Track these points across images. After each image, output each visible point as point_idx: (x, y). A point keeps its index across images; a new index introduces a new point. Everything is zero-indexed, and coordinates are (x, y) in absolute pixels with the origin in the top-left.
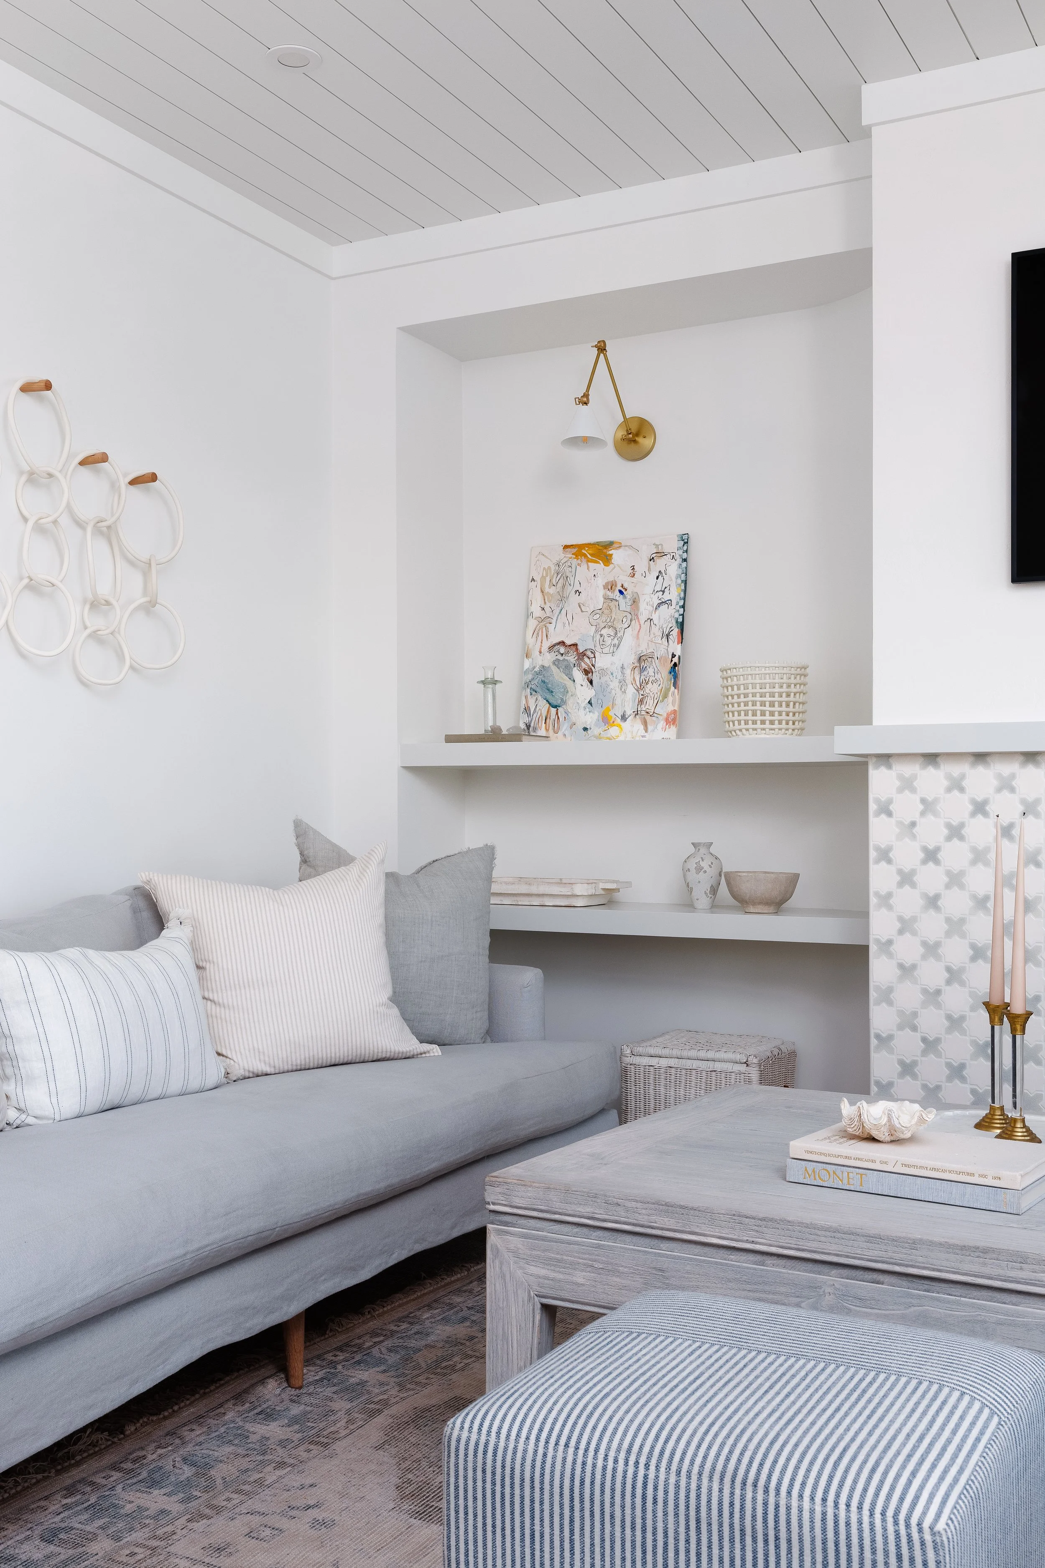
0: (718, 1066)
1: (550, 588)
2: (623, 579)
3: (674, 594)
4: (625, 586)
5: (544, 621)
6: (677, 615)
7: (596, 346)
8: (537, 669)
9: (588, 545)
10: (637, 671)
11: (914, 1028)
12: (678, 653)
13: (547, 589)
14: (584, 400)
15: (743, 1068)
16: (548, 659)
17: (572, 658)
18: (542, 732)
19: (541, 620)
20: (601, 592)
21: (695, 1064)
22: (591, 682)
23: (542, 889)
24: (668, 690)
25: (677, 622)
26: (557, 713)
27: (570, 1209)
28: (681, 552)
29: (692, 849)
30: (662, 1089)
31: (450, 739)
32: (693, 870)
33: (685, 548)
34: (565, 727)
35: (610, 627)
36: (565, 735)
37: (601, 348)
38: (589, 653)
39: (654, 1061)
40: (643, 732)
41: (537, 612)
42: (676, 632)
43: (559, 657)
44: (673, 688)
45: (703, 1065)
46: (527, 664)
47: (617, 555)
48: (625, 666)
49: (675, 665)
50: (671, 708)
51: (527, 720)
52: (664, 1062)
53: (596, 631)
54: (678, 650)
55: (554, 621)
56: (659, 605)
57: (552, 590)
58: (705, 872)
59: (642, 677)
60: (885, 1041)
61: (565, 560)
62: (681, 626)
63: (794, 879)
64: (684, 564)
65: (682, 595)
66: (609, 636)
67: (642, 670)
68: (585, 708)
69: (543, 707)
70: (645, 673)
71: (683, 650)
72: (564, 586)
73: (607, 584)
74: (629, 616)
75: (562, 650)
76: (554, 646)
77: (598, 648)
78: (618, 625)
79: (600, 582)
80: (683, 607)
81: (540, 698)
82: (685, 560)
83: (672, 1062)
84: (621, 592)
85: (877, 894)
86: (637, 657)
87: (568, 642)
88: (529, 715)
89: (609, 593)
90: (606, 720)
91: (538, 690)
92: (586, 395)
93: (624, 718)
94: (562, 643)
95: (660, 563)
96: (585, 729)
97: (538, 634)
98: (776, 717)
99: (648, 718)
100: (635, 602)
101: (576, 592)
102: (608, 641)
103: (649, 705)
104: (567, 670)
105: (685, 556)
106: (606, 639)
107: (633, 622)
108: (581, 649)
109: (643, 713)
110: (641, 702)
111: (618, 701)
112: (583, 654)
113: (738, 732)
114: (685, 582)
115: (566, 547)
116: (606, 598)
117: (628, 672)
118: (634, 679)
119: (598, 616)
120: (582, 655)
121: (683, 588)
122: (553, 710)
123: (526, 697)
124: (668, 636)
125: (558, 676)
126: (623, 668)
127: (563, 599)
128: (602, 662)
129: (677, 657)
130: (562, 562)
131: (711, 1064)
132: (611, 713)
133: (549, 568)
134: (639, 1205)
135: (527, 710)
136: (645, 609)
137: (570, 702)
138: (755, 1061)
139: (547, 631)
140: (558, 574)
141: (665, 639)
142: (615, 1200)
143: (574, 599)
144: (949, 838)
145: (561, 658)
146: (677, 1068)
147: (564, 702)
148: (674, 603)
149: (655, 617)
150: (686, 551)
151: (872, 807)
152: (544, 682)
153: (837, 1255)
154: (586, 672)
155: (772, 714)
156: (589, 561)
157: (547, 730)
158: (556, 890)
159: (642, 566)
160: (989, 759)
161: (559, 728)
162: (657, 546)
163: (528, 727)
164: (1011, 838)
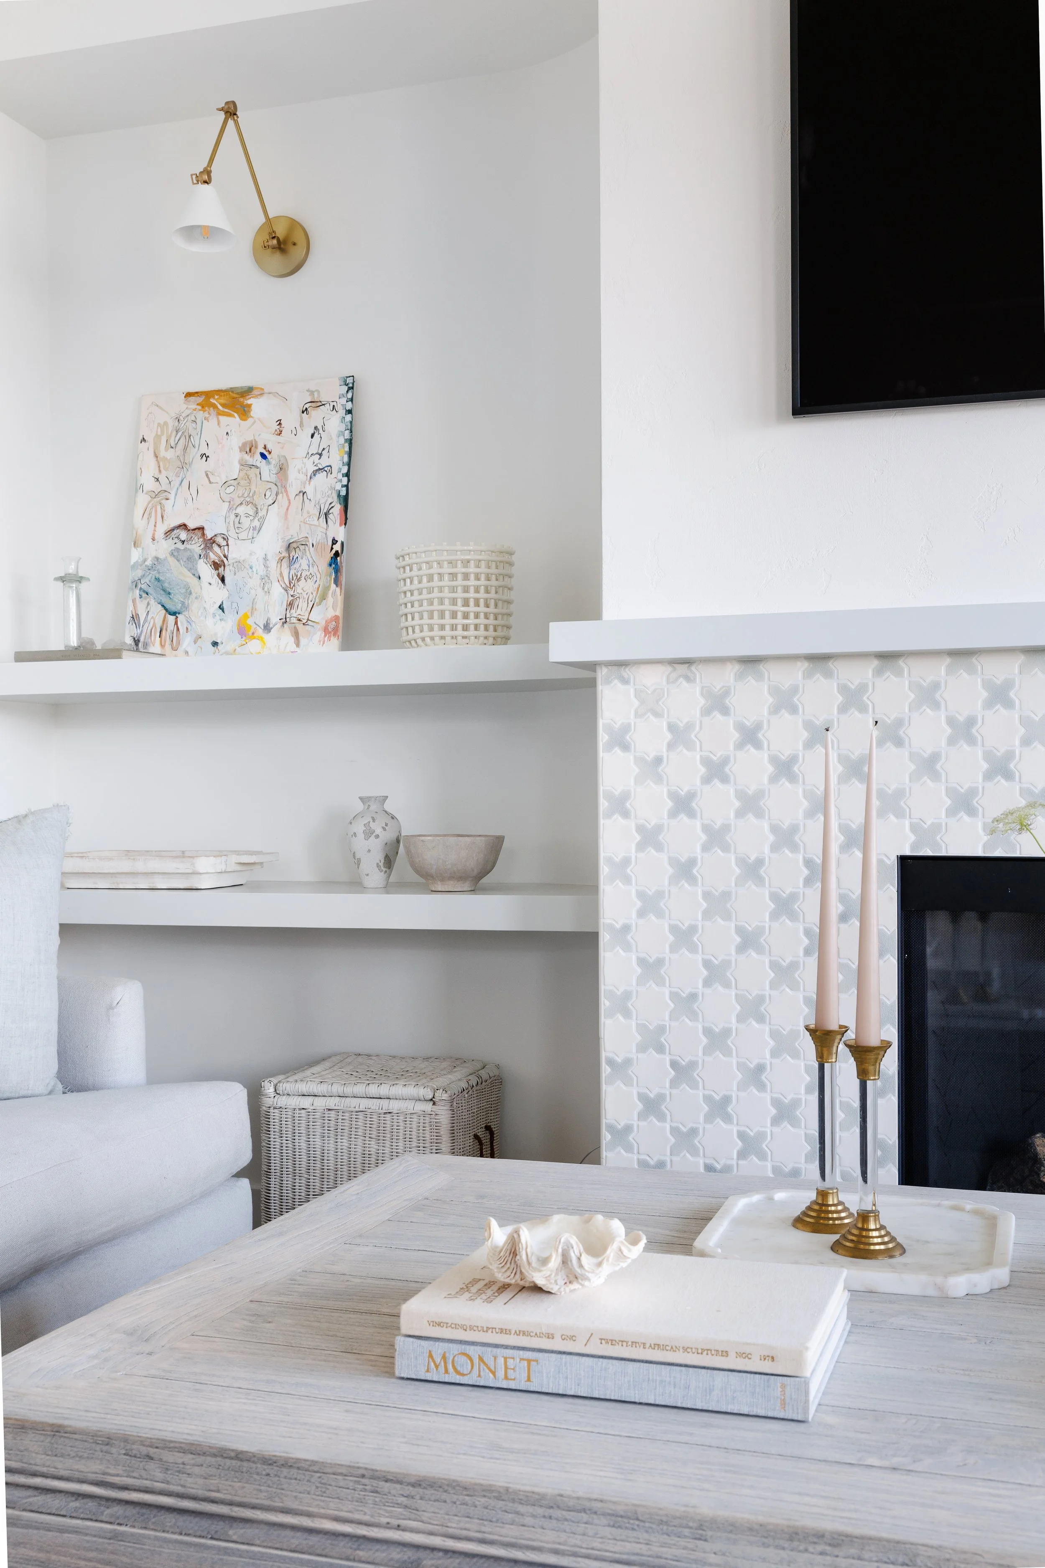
0: (394, 1106)
1: (166, 450)
2: (266, 438)
3: (336, 458)
4: (269, 447)
5: (159, 496)
6: (338, 487)
7: (222, 109)
8: (149, 563)
9: (219, 392)
10: (285, 563)
11: (660, 1049)
12: (340, 538)
13: (163, 453)
14: (205, 177)
15: (428, 1107)
16: (164, 548)
17: (196, 546)
18: (156, 648)
19: (155, 495)
20: (236, 456)
21: (364, 1104)
22: (223, 580)
23: (154, 865)
24: (327, 588)
25: (339, 496)
26: (176, 623)
28: (344, 400)
29: (360, 807)
30: (318, 1140)
31: (22, 657)
32: (361, 836)
33: (350, 395)
34: (187, 641)
35: (248, 503)
36: (187, 653)
37: (230, 111)
38: (219, 540)
39: (306, 1102)
40: (293, 647)
41: (149, 484)
42: (338, 508)
43: (179, 545)
44: (333, 586)
45: (374, 1104)
46: (135, 555)
47: (257, 405)
48: (269, 557)
49: (337, 554)
50: (331, 613)
51: (135, 632)
52: (320, 1103)
53: (230, 509)
54: (340, 534)
55: (172, 497)
56: (315, 473)
57: (170, 454)
58: (377, 837)
59: (292, 572)
60: (621, 1068)
61: (188, 412)
62: (345, 501)
63: (496, 845)
64: (348, 418)
65: (346, 459)
66: (247, 515)
67: (292, 561)
68: (214, 615)
69: (158, 612)
70: (296, 565)
71: (348, 534)
72: (185, 448)
73: (244, 444)
74: (274, 488)
75: (183, 535)
76: (172, 530)
77: (232, 534)
78: (260, 502)
79: (236, 442)
80: (347, 475)
81: (152, 602)
82: (349, 412)
83: (332, 1103)
84: (263, 456)
85: (609, 860)
86: (286, 544)
87: (191, 525)
88: (137, 625)
89: (247, 457)
90: (242, 631)
91: (150, 590)
92: (207, 172)
93: (267, 628)
94: (184, 526)
95: (316, 417)
96: (215, 644)
97: (150, 514)
98: (471, 621)
99: (300, 627)
100: (282, 469)
101: (202, 456)
102: (246, 522)
103: (301, 609)
104: (190, 562)
105: (349, 406)
106: (243, 520)
107: (280, 496)
108: (209, 534)
109: (294, 620)
110: (291, 605)
111: (259, 606)
112: (212, 541)
113: (419, 641)
114: (350, 442)
115: (189, 395)
116: (243, 464)
117: (273, 564)
118: (281, 574)
119: (232, 488)
120: (210, 543)
121: (347, 449)
122: (171, 619)
123: (134, 601)
124: (326, 515)
125: (176, 572)
126: (266, 559)
127: (184, 465)
128: (236, 551)
129: (339, 544)
130: (184, 415)
131: (384, 1103)
132: (250, 621)
133: (166, 423)
135: (135, 618)
136: (295, 479)
137: (194, 606)
138: (445, 1096)
139: (163, 510)
140: (177, 432)
141: (323, 518)
143: (200, 465)
144: (706, 780)
145: (182, 547)
146: (337, 1111)
147: (185, 607)
148: (335, 470)
149: (309, 489)
150: (352, 400)
151: (603, 737)
152: (158, 580)
154: (216, 566)
155: (466, 616)
156: (219, 413)
157: (162, 646)
158: (170, 866)
159: (291, 420)
160: (761, 667)
161: (179, 643)
162: (312, 393)
163: (137, 642)
164: (792, 778)
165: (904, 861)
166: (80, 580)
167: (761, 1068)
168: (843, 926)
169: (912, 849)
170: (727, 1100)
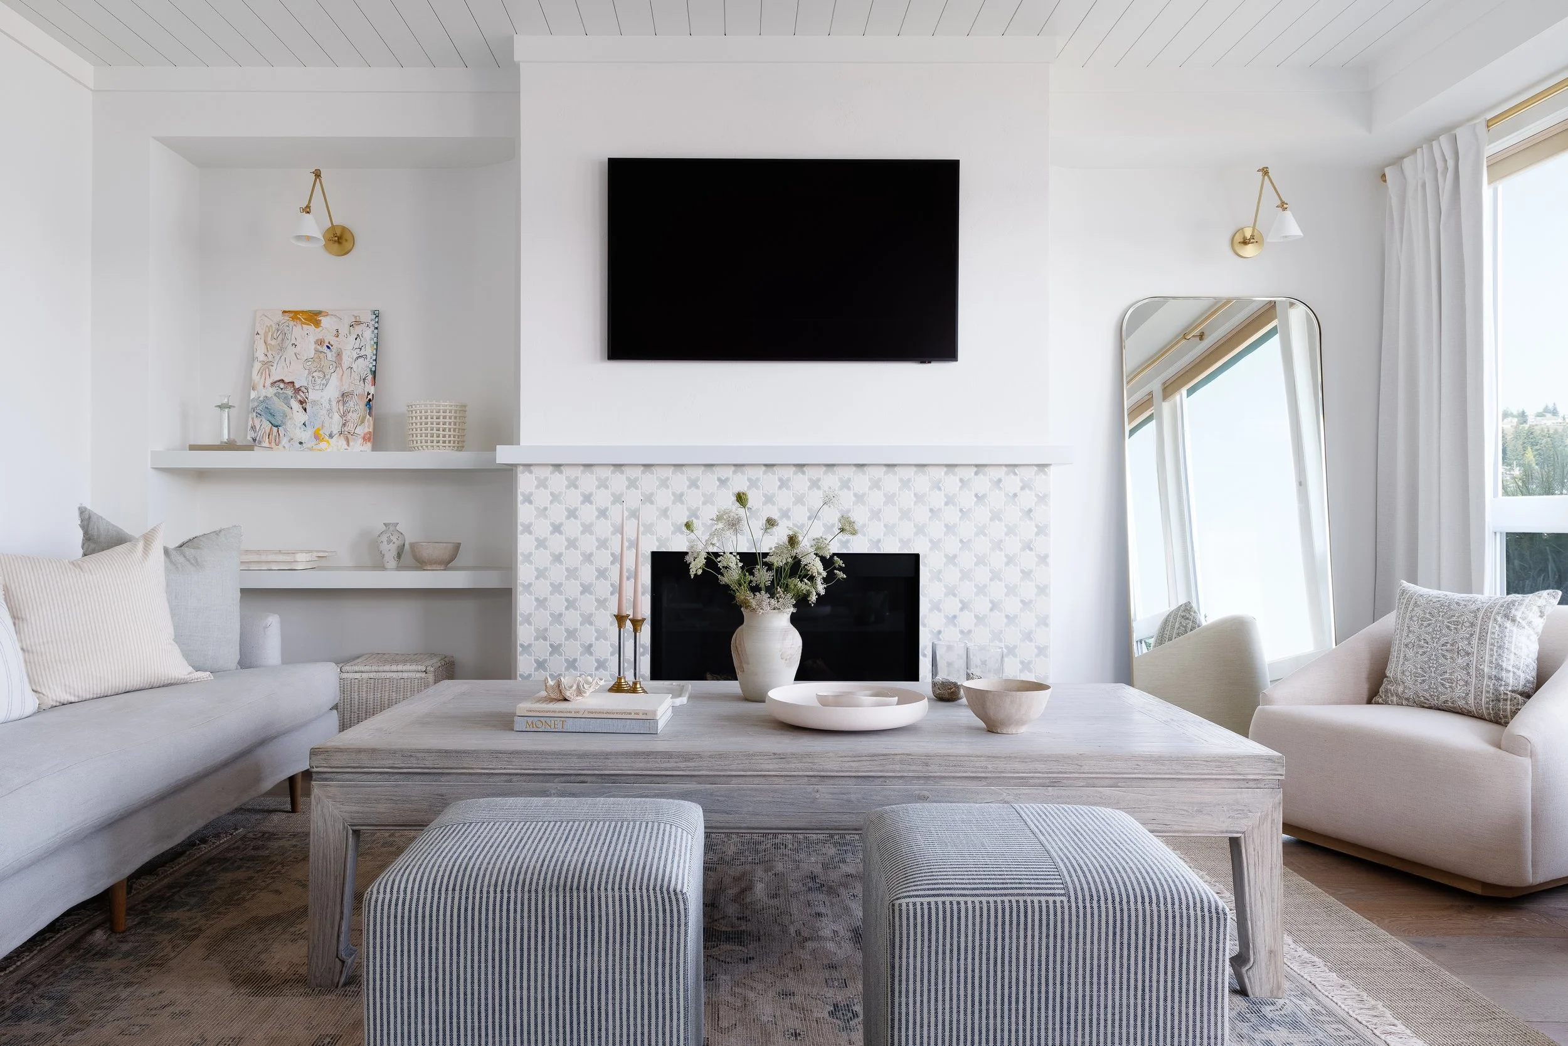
0: (405, 675)
1: (272, 340)
2: (330, 338)
3: (369, 351)
4: (332, 343)
5: (267, 365)
6: (371, 366)
7: (313, 173)
8: (261, 399)
9: (303, 312)
10: (341, 403)
11: (545, 639)
12: (372, 391)
13: (269, 341)
14: (307, 210)
15: (423, 675)
16: (270, 392)
17: (290, 392)
18: (266, 444)
19: (264, 363)
20: (313, 346)
21: (389, 675)
22: (305, 410)
23: (271, 558)
24: (364, 418)
25: (371, 371)
26: (278, 431)
27: (375, 764)
28: (373, 322)
29: (384, 528)
30: (364, 694)
31: (193, 448)
32: (385, 543)
33: (377, 320)
34: (284, 441)
35: (320, 371)
36: (284, 447)
37: (317, 174)
38: (303, 389)
39: (358, 676)
40: (346, 447)
41: (262, 357)
42: (370, 377)
43: (280, 391)
44: (368, 416)
45: (394, 675)
46: (253, 395)
47: (325, 321)
48: (332, 399)
49: (370, 400)
50: (367, 430)
51: (253, 435)
52: (365, 676)
53: (309, 373)
54: (372, 390)
55: (275, 365)
56: (357, 358)
57: (273, 342)
58: (394, 543)
59: (345, 408)
60: (527, 648)
61: (284, 321)
62: (374, 373)
63: (457, 547)
64: (376, 331)
65: (375, 352)
66: (319, 378)
67: (344, 403)
68: (300, 428)
69: (267, 426)
70: (347, 405)
71: (375, 390)
72: (283, 340)
73: (317, 340)
74: (335, 365)
75: (282, 386)
76: (276, 382)
77: (310, 387)
78: (327, 371)
79: (312, 339)
80: (375, 360)
81: (264, 420)
82: (377, 328)
83: (372, 675)
84: (328, 347)
85: (522, 554)
86: (341, 394)
87: (287, 380)
88: (255, 431)
89: (319, 347)
90: (317, 437)
91: (262, 413)
92: (308, 207)
93: (331, 436)
94: (282, 381)
95: (358, 330)
96: (301, 443)
97: (262, 373)
98: (447, 439)
99: (349, 436)
100: (339, 355)
101: (293, 345)
102: (318, 381)
103: (350, 427)
104: (286, 400)
105: (376, 325)
106: (316, 379)
107: (338, 369)
108: (297, 386)
109: (346, 433)
110: (344, 425)
111: (326, 424)
112: (299, 390)
113: (420, 448)
114: (377, 343)
115: (284, 312)
116: (316, 351)
117: (334, 403)
118: (339, 409)
119: (310, 363)
120: (297, 391)
121: (375, 347)
122: (275, 429)
123: (253, 419)
124: (364, 380)
125: (278, 405)
126: (330, 400)
127: (282, 349)
128: (312, 396)
129: (371, 395)
130: (282, 322)
131: (400, 675)
132: (321, 432)
133: (271, 326)
134: (426, 755)
135: (253, 428)
136: (346, 360)
137: (289, 423)
138: (432, 669)
139: (269, 371)
140: (278, 331)
141: (362, 382)
142: (409, 754)
143: (291, 351)
144: (568, 518)
145: (281, 392)
146: (375, 679)
147: (283, 423)
148: (369, 357)
149: (354, 366)
150: (378, 322)
151: (520, 498)
152: (267, 408)
153: (559, 769)
154: (301, 402)
155: (444, 436)
156: (303, 323)
157: (270, 443)
158: (280, 558)
159: (344, 330)
160: (592, 469)
161: (279, 442)
162: (356, 317)
163: (254, 440)
164: (606, 517)
165: (654, 554)
166: (230, 407)
167: (591, 646)
168: (628, 582)
169: (657, 548)
170: (575, 660)
